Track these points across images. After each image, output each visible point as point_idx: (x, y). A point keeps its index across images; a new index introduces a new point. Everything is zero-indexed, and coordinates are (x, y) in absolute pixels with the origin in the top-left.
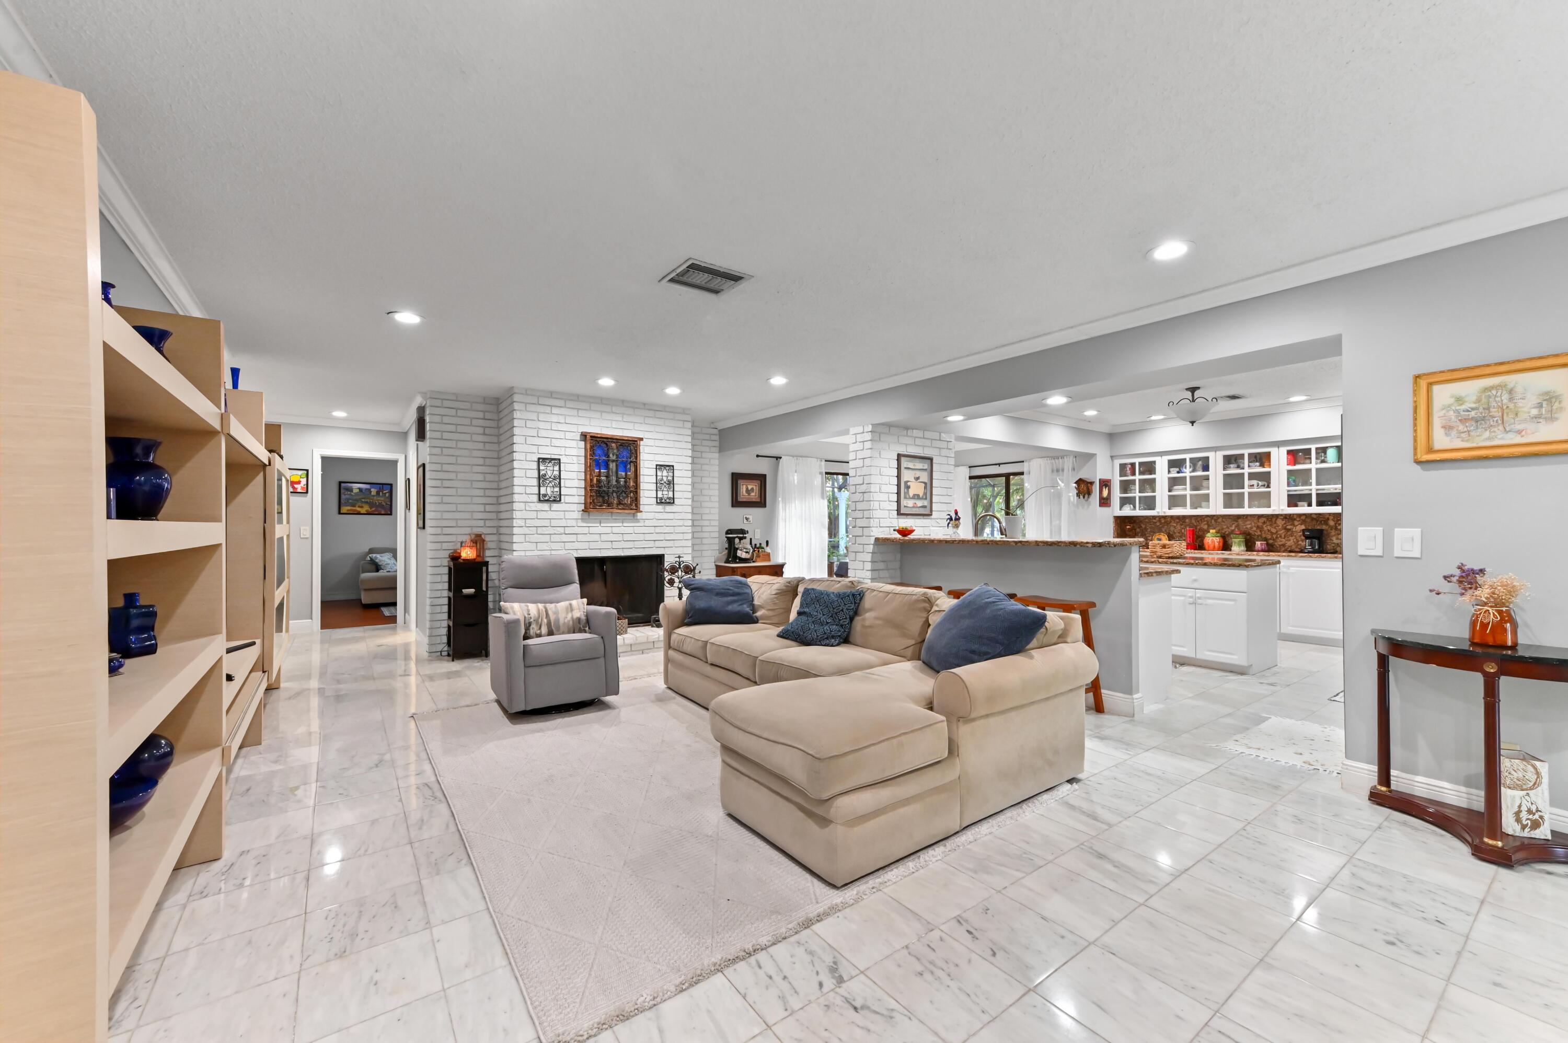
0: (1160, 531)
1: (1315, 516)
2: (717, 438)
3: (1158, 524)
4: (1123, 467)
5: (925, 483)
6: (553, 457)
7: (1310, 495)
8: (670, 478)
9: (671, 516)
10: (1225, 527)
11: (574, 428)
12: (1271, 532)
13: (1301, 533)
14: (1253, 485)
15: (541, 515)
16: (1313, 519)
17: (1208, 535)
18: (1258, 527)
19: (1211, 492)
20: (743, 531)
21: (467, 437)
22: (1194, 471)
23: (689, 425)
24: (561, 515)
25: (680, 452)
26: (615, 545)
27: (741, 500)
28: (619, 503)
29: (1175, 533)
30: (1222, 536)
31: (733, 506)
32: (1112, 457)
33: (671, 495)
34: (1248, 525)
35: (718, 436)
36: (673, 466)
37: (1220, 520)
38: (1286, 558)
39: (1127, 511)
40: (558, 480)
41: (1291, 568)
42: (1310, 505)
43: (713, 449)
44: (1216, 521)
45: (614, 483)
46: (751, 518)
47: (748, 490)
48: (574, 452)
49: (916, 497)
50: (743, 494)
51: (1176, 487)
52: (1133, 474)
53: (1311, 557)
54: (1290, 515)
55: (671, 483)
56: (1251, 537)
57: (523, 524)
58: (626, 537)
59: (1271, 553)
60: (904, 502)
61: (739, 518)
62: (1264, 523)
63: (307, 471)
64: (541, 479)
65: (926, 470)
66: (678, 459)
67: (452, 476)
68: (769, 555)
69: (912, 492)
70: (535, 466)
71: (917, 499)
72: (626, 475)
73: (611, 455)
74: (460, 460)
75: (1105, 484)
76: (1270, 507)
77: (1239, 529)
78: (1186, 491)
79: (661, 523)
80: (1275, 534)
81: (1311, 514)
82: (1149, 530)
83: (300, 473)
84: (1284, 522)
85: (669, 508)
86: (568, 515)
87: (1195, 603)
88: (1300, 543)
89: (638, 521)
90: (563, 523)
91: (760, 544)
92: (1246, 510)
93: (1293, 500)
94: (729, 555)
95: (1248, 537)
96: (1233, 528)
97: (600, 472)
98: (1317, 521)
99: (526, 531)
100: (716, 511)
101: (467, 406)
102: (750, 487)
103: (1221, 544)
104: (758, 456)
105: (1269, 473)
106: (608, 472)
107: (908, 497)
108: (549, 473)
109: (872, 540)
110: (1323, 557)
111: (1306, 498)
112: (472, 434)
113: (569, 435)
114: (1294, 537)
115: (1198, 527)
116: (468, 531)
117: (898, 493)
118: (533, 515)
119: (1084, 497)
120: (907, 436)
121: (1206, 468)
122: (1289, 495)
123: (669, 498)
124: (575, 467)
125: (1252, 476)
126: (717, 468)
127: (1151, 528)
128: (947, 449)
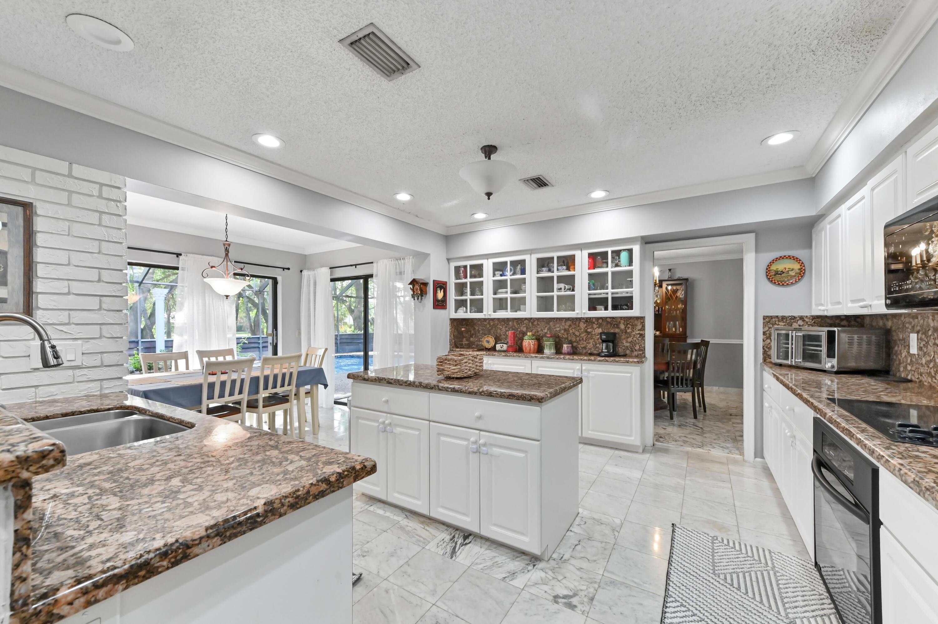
0: (489, 333)
1: (609, 320)
3: (488, 326)
4: (457, 269)
7: (607, 298)
10: (539, 329)
12: (576, 335)
13: (599, 336)
14: (561, 289)
16: (608, 323)
17: (526, 337)
18: (565, 330)
19: (527, 295)
22: (514, 274)
29: (501, 335)
30: (536, 339)
32: (449, 260)
34: (558, 328)
37: (535, 323)
38: (587, 362)
39: (462, 314)
41: (591, 372)
42: (606, 309)
44: (532, 323)
51: (500, 290)
52: (466, 277)
53: (607, 361)
54: (590, 318)
56: (560, 340)
59: (575, 357)
62: (570, 326)
65: (7, 226)
75: (441, 285)
76: (574, 311)
77: (550, 332)
78: (507, 294)
80: (578, 337)
81: (607, 318)
82: (481, 332)
84: (585, 325)
87: (478, 451)
88: (598, 345)
92: (555, 314)
93: (593, 304)
95: (557, 340)
96: (546, 331)
98: (611, 324)
103: (536, 347)
105: (573, 276)
110: (617, 362)
111: (603, 302)
114: (593, 340)
115: (519, 330)
119: (418, 299)
121: (523, 272)
122: (590, 299)
125: (561, 279)
127: (482, 330)
128: (98, 197)
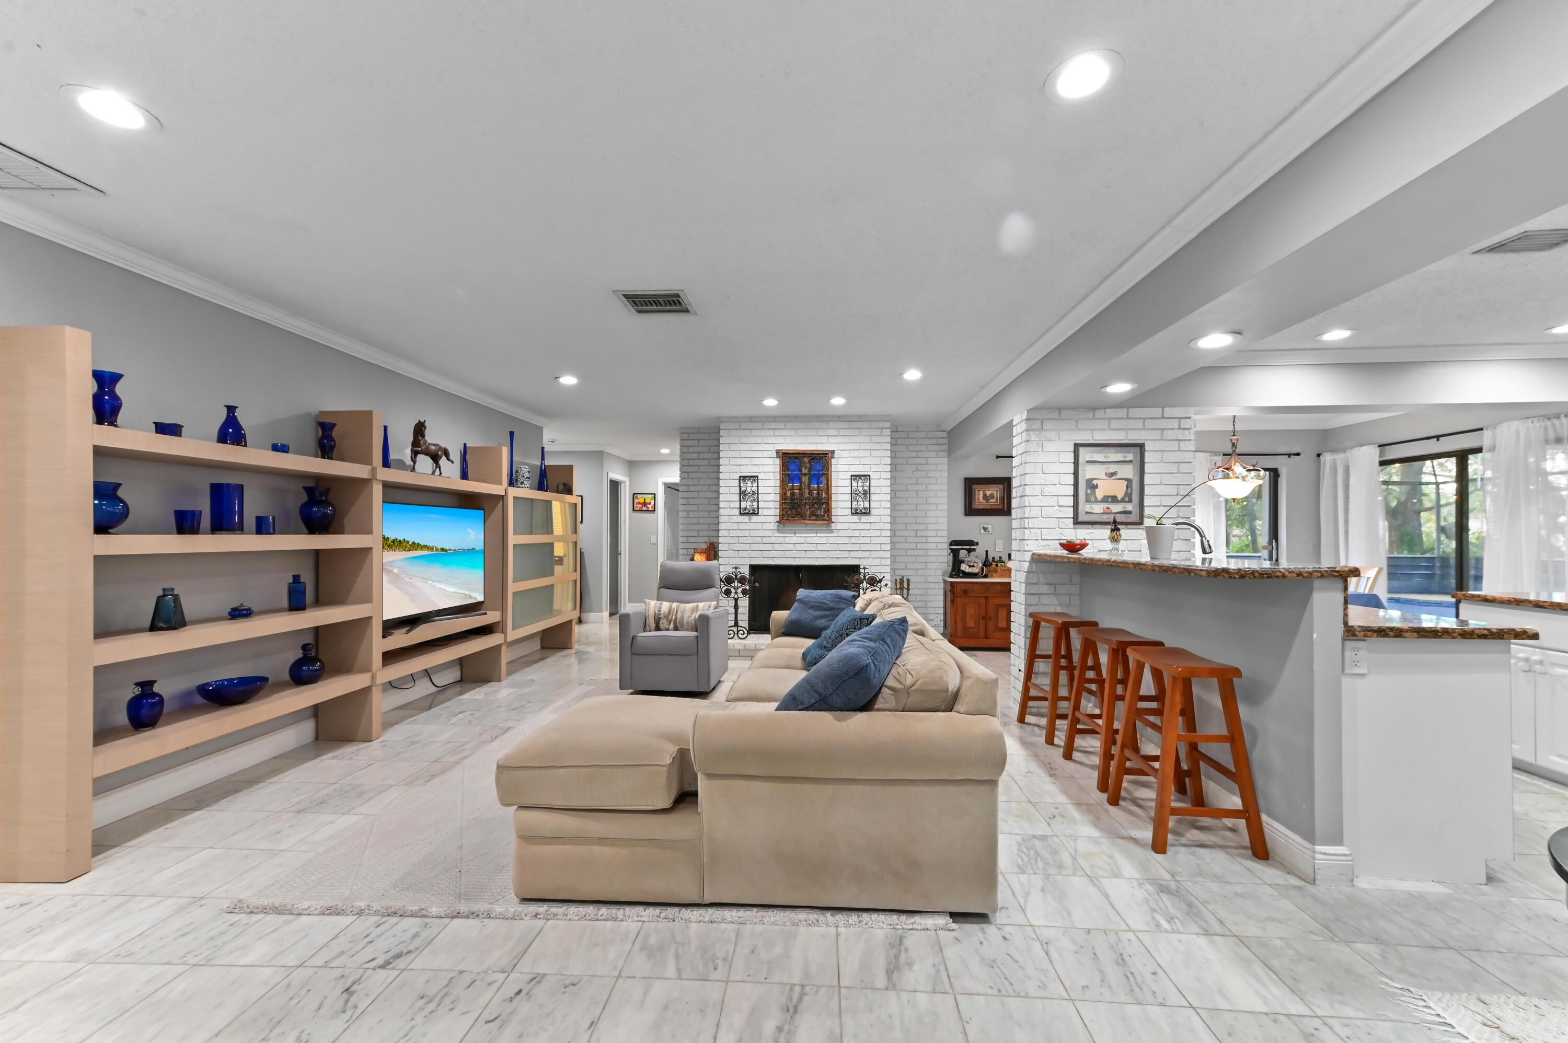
2: (945, 441)
5: (1129, 481)
6: (753, 474)
8: (867, 488)
9: (867, 526)
11: (771, 447)
15: (742, 526)
20: (971, 543)
21: (706, 462)
23: (888, 432)
24: (759, 526)
25: (878, 461)
26: (809, 555)
27: (976, 508)
28: (813, 514)
31: (966, 515)
33: (867, 505)
35: (947, 439)
36: (869, 476)
40: (756, 495)
43: (940, 454)
45: (807, 495)
46: (990, 527)
47: (987, 495)
48: (771, 469)
49: (1110, 499)
50: (980, 499)
55: (867, 494)
57: (727, 535)
58: (820, 547)
60: (1084, 507)
61: (972, 528)
63: (655, 494)
64: (742, 494)
65: (1131, 461)
66: (874, 468)
67: (695, 495)
68: (1010, 570)
69: (1099, 494)
70: (736, 483)
71: (1112, 502)
72: (818, 487)
73: (803, 470)
74: (701, 482)
79: (856, 533)
83: (651, 496)
85: (864, 519)
86: (765, 526)
89: (831, 531)
90: (761, 533)
91: (1000, 557)
94: (953, 570)
97: (793, 486)
99: (730, 540)
100: (945, 520)
101: (706, 436)
102: (988, 493)
104: (998, 457)
106: (801, 485)
107: (1093, 499)
108: (749, 490)
109: (1028, 557)
112: (709, 459)
113: (766, 454)
116: (706, 539)
117: (1076, 496)
118: (735, 526)
120: (1094, 418)
123: (865, 508)
124: (772, 483)
126: (946, 474)
128: (1178, 429)
